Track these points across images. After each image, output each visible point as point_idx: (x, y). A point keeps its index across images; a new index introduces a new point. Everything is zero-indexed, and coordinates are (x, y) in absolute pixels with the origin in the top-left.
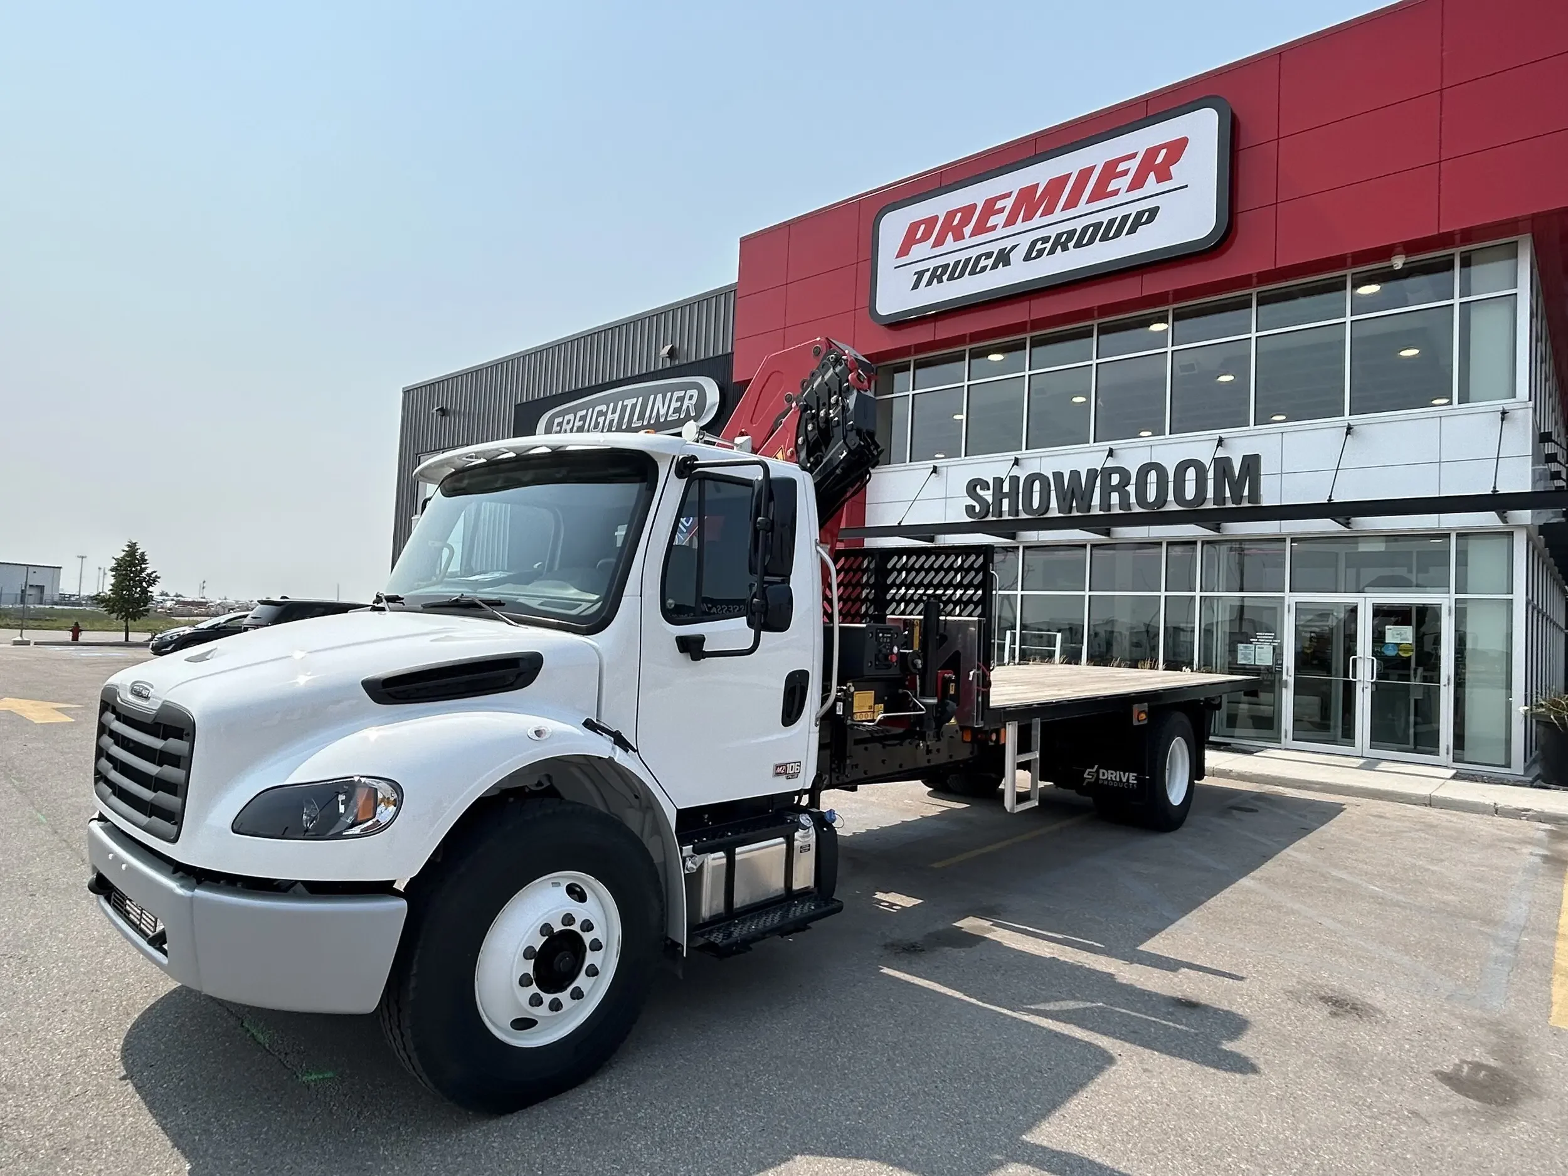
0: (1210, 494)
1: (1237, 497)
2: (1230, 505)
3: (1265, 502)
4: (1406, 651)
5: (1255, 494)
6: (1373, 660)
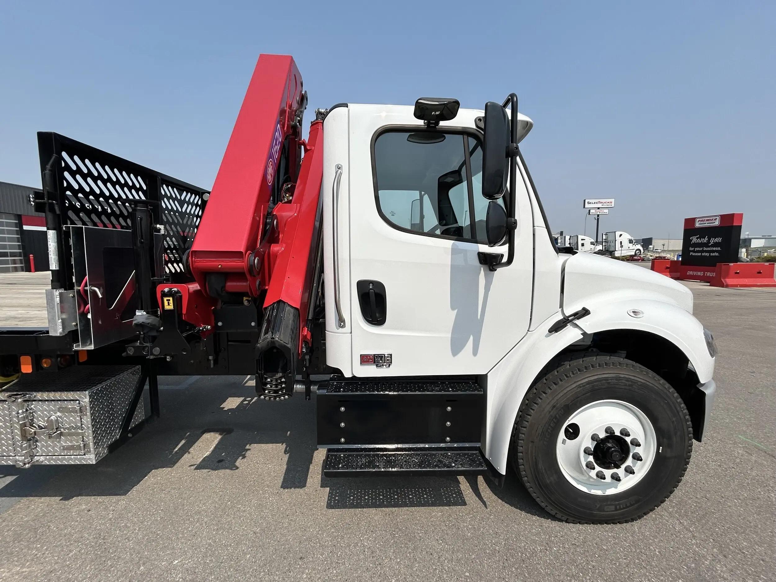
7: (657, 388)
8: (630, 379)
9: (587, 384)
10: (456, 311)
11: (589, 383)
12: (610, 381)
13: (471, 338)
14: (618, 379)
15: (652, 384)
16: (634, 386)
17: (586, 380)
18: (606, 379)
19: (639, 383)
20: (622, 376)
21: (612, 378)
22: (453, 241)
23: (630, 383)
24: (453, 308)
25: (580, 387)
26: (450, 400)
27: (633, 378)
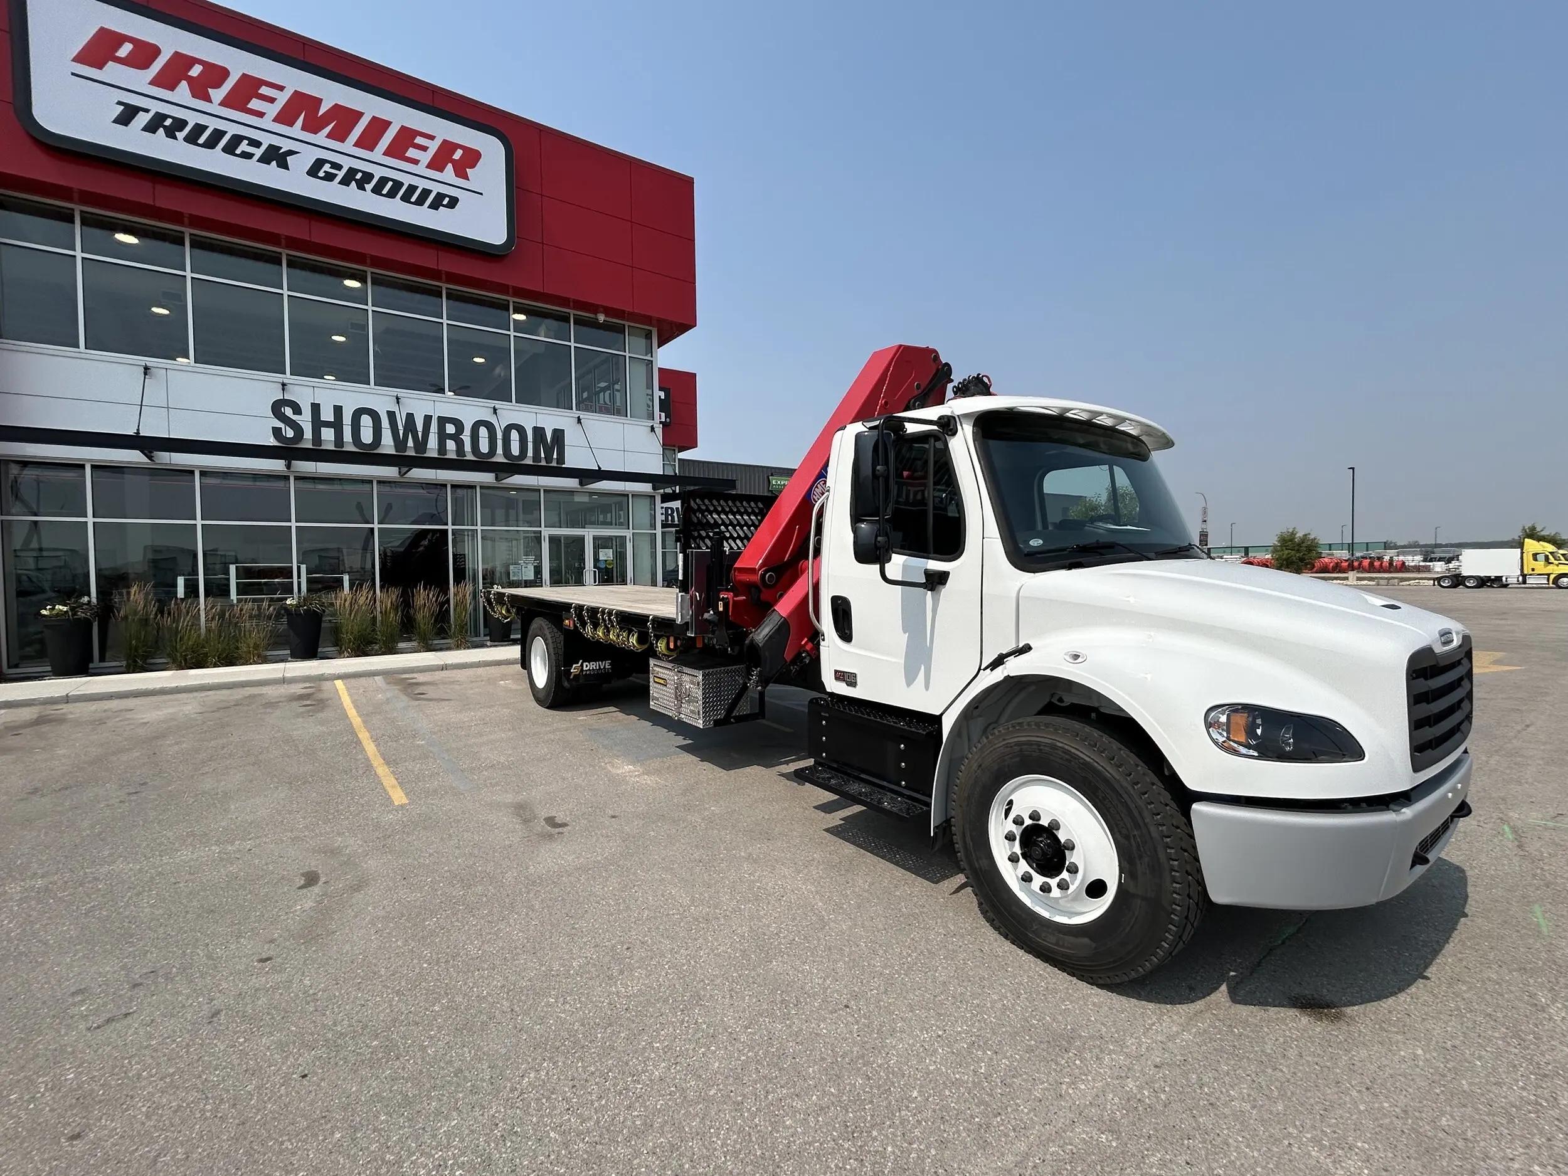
0: (530, 453)
1: (548, 458)
2: (543, 463)
3: (568, 464)
4: (610, 564)
5: (561, 459)
6: (595, 572)
7: (1109, 775)
8: (1070, 751)
9: (1015, 745)
10: (907, 634)
11: (1018, 744)
12: (1042, 747)
13: (923, 667)
14: (1054, 747)
15: (1102, 767)
16: (1073, 763)
17: (1016, 740)
18: (1038, 744)
19: (1081, 761)
20: (1060, 745)
21: (1046, 744)
22: (905, 557)
23: (1067, 757)
24: (905, 633)
25: (1007, 747)
26: (903, 737)
27: (1073, 751)
